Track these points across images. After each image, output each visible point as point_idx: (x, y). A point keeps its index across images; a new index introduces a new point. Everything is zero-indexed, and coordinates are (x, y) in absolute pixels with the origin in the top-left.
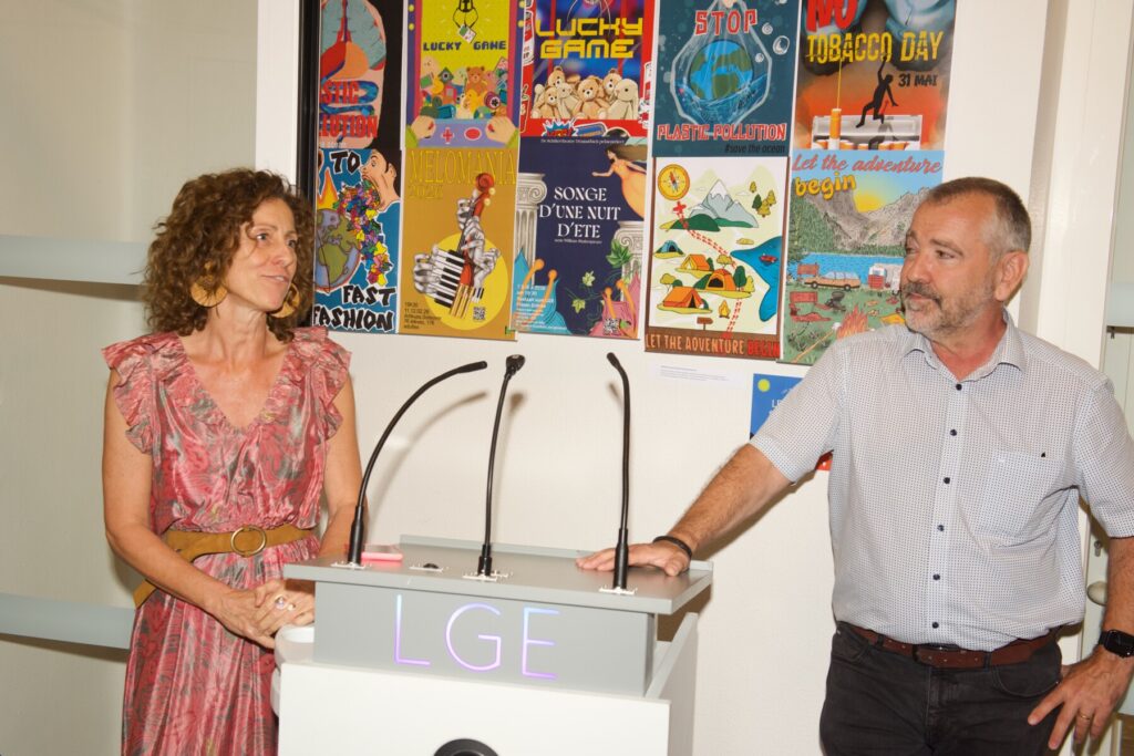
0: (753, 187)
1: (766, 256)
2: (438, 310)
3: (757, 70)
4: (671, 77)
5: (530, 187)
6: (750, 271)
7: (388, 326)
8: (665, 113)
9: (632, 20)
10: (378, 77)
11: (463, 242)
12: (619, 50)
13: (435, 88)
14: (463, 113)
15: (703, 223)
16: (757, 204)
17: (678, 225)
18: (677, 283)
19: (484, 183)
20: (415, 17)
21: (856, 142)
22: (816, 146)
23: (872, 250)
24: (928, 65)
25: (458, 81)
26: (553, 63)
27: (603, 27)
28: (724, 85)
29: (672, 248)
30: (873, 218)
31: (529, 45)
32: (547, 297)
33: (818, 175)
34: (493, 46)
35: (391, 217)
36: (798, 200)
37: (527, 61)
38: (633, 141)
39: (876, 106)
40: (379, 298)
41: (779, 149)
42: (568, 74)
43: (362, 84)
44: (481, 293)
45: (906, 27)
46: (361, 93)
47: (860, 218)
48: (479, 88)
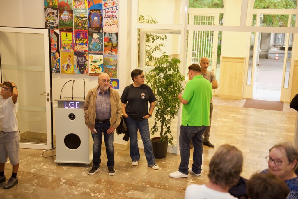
0: (100, 58)
1: (102, 65)
2: (65, 71)
3: (99, 46)
4: (90, 46)
5: (75, 57)
6: (100, 67)
7: (59, 72)
8: (90, 50)
9: (86, 39)
10: (56, 43)
11: (68, 63)
12: (84, 42)
13: (64, 45)
14: (67, 48)
15: (94, 62)
16: (100, 60)
17: (92, 62)
18: (92, 68)
19: (70, 56)
20: (60, 37)
21: (110, 54)
22: (106, 54)
23: (111, 65)
24: (115, 47)
25: (66, 44)
26: (77, 43)
27: (83, 40)
28: (96, 47)
29: (91, 64)
30: (112, 62)
31: (74, 41)
32: (78, 70)
33: (106, 57)
34: (70, 41)
35: (59, 60)
36: (105, 60)
37: (74, 43)
38: (87, 52)
39: (111, 50)
40: (58, 69)
41: (102, 54)
42: (79, 45)
43: (54, 44)
44: (70, 69)
45: (113, 43)
46: (54, 45)
47: (110, 62)
48: (69, 46)
